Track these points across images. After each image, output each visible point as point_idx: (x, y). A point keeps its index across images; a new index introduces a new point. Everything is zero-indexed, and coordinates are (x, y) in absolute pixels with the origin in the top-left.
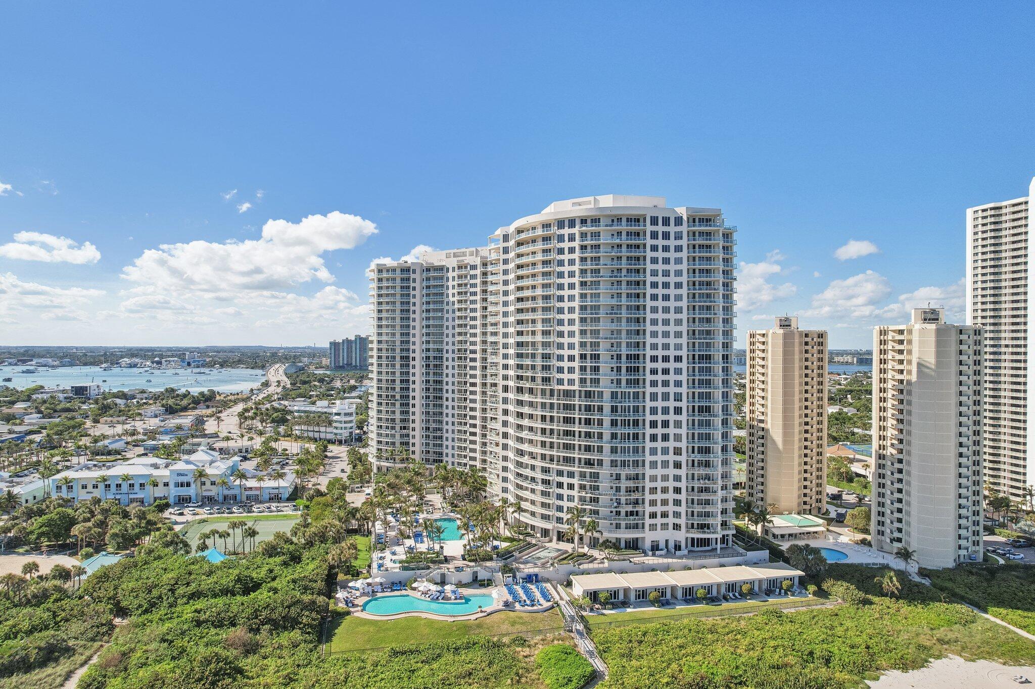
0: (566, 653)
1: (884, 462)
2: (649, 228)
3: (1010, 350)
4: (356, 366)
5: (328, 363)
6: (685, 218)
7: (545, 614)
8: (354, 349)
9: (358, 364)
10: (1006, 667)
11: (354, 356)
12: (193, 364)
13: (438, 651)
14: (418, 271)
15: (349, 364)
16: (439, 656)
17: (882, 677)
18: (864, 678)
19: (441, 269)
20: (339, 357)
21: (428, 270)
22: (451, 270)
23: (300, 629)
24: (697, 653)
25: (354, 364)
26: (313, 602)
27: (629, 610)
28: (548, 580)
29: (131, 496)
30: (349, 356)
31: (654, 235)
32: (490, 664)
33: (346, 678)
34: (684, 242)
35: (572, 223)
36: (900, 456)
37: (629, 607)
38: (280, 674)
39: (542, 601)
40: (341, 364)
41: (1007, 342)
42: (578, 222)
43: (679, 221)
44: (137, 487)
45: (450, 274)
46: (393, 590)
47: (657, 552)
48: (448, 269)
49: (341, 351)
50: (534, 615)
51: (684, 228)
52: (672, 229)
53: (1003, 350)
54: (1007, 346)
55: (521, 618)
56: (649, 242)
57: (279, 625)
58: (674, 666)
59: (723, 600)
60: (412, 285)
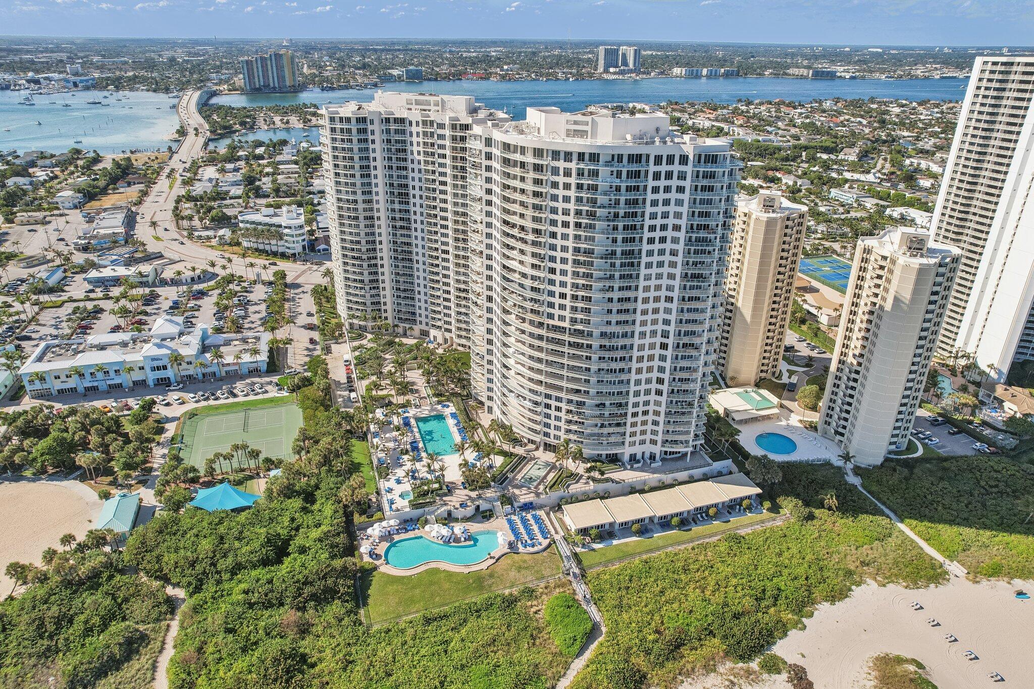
0: (569, 607)
1: (843, 367)
2: (652, 168)
3: (977, 218)
4: (274, 88)
5: (242, 85)
6: (691, 157)
7: (545, 554)
8: (269, 67)
9: (277, 85)
10: (908, 591)
11: (270, 75)
12: (80, 85)
13: (463, 616)
14: (376, 122)
15: (267, 86)
16: (465, 621)
17: (816, 613)
18: (802, 617)
19: (402, 121)
20: (254, 78)
21: (388, 120)
22: (414, 124)
23: (339, 598)
24: (675, 598)
25: (272, 85)
26: (345, 568)
27: (615, 542)
28: (541, 507)
29: (109, 382)
30: (266, 75)
31: (657, 176)
32: (509, 626)
33: (394, 658)
34: (687, 184)
35: (568, 156)
36: (859, 369)
37: (614, 539)
38: (337, 657)
39: (541, 539)
40: (257, 86)
41: (976, 210)
42: (575, 157)
43: (684, 160)
44: (112, 374)
45: (414, 129)
46: (407, 531)
47: (636, 466)
48: (411, 123)
49: (255, 70)
50: (536, 556)
51: (689, 169)
52: (676, 168)
53: (970, 217)
54: (975, 214)
55: (525, 561)
56: (651, 183)
57: (321, 599)
58: (657, 617)
59: (693, 523)
60: (371, 137)
